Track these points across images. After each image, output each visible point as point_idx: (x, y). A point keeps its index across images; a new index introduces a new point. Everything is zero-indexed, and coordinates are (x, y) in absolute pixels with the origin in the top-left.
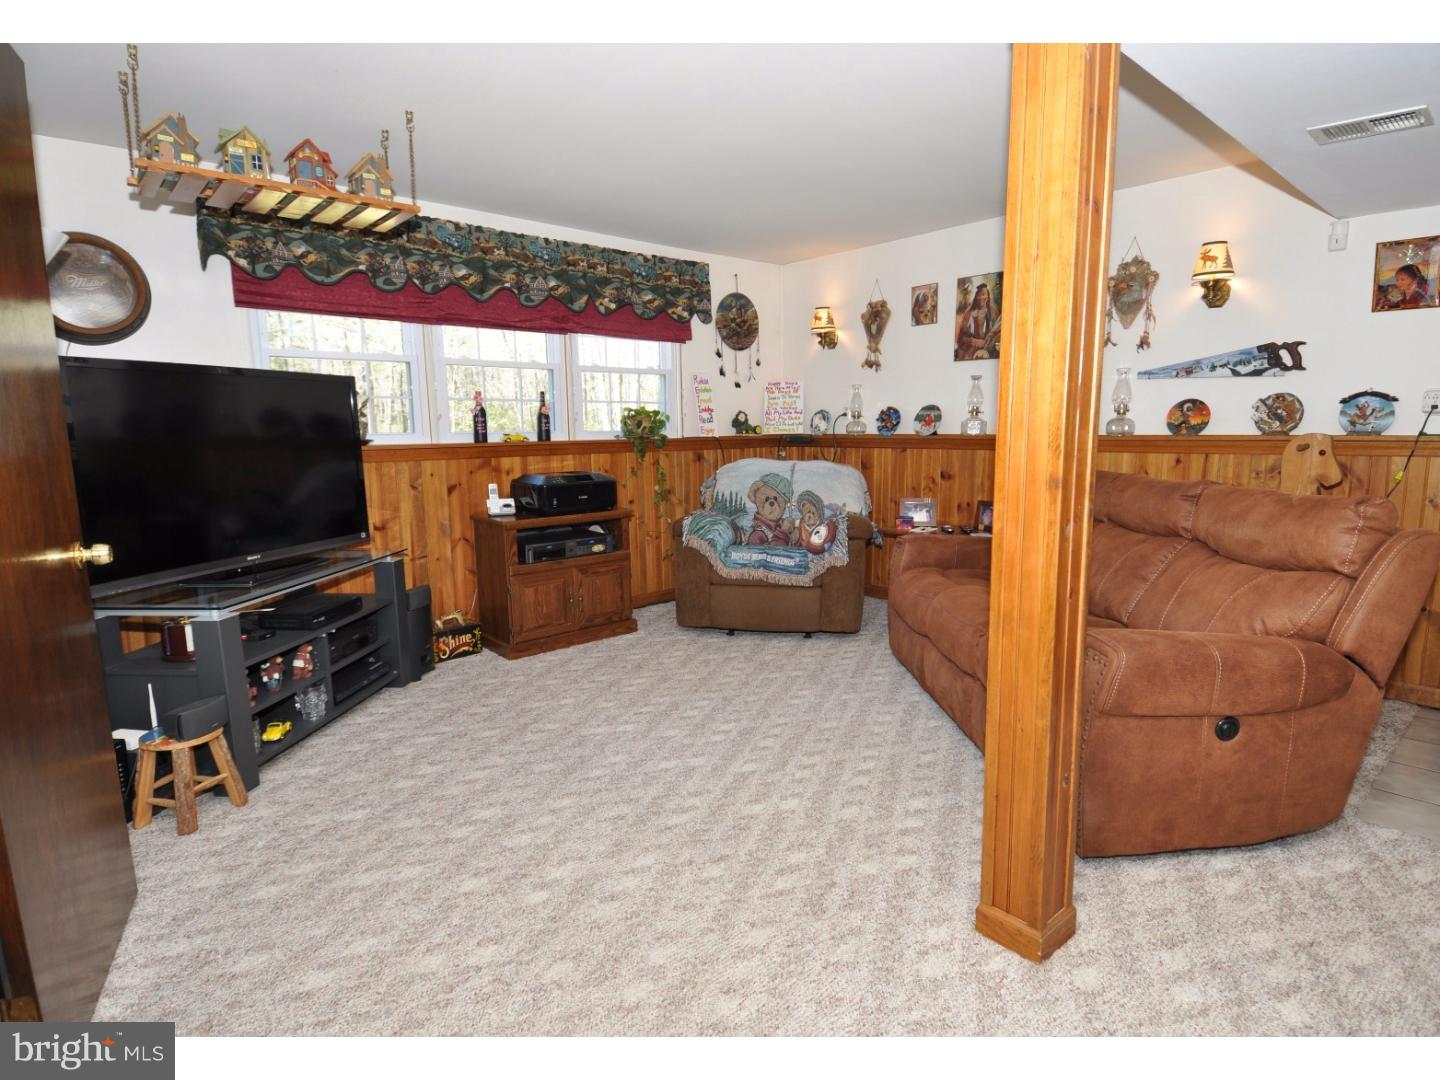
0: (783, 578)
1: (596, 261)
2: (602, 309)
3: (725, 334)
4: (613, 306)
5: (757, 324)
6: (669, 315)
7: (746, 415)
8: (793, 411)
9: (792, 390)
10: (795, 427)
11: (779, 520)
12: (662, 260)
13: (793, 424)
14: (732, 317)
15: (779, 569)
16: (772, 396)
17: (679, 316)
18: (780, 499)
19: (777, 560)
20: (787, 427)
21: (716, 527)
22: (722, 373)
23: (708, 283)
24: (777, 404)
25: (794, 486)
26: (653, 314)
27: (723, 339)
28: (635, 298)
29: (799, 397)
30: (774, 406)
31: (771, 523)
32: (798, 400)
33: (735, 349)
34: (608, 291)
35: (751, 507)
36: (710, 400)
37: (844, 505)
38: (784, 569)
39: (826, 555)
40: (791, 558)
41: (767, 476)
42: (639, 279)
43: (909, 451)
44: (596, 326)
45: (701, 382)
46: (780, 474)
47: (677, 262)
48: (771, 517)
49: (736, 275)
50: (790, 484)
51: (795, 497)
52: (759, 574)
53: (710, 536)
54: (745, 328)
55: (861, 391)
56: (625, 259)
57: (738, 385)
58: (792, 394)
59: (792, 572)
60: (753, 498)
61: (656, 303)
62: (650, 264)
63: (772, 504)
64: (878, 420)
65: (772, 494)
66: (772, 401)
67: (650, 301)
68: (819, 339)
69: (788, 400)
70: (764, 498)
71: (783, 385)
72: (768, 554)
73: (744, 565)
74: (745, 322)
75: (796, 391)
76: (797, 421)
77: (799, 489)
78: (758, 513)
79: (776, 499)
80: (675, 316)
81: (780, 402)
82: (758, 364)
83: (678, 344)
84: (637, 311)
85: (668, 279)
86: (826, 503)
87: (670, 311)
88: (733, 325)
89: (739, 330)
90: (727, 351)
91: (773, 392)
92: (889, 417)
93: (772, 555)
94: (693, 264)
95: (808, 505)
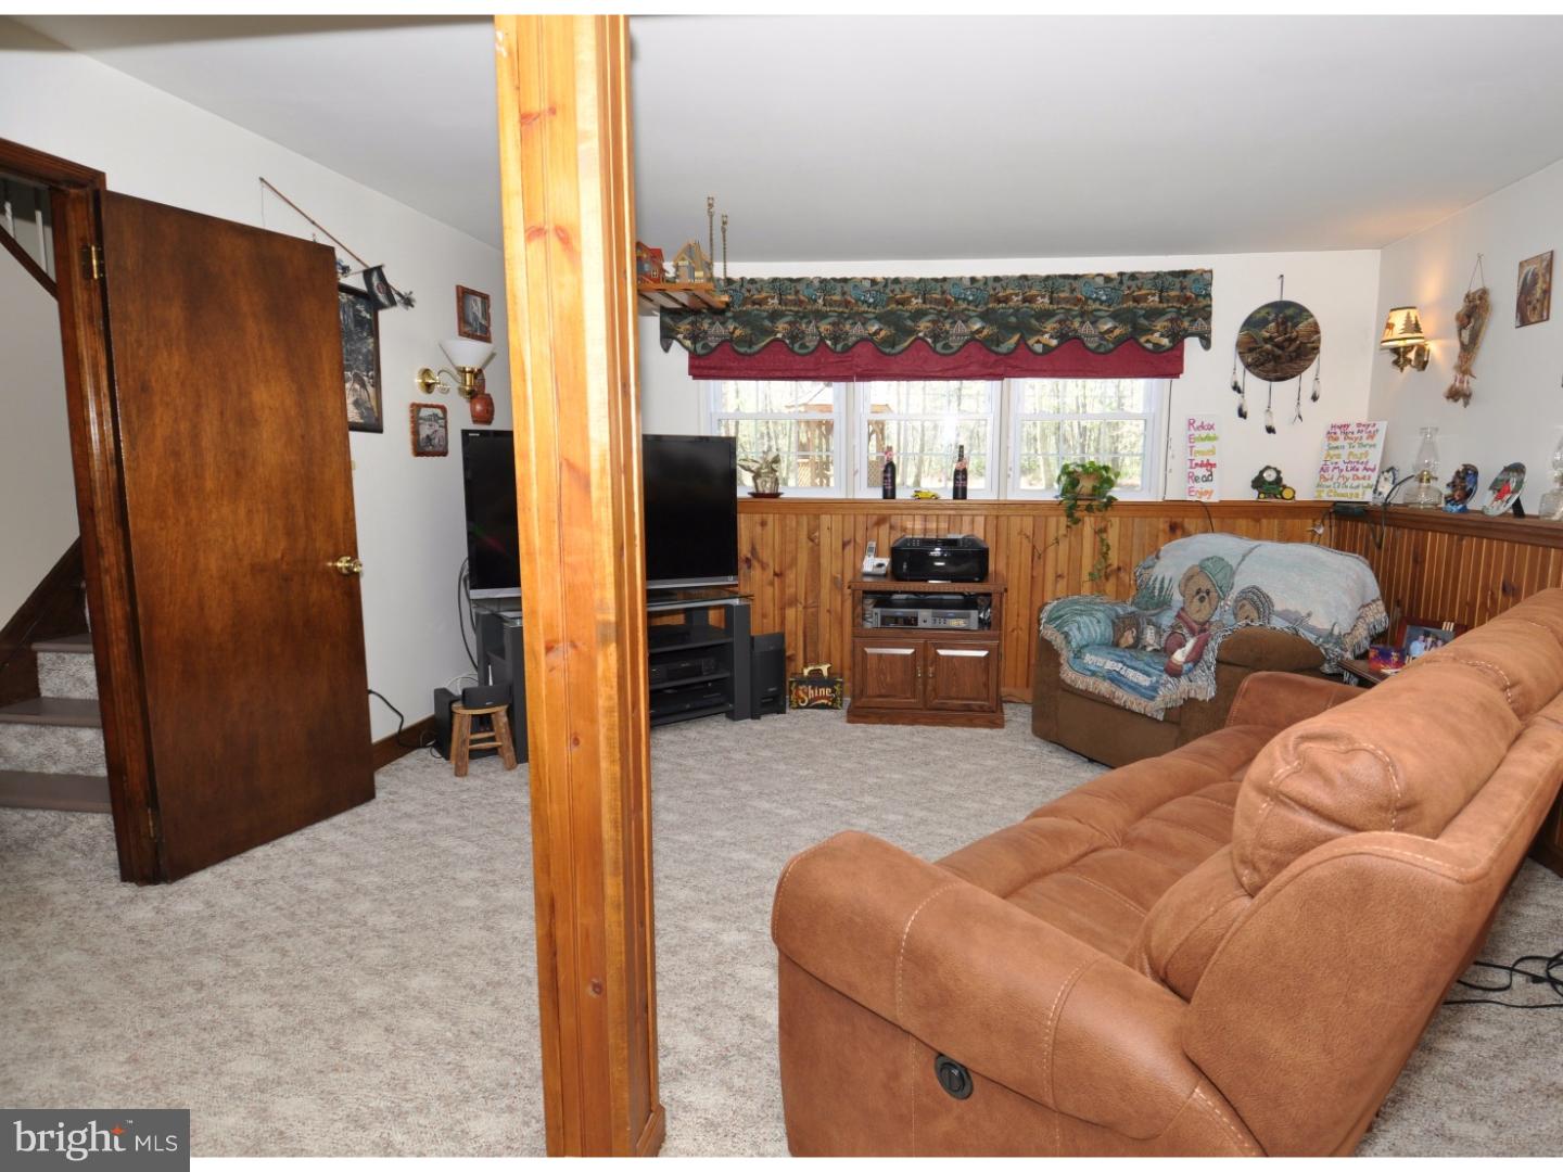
0: (1123, 697)
1: (1034, 292)
2: (1038, 348)
3: (1250, 360)
4: (1054, 342)
5: (1319, 340)
6: (1140, 344)
7: (1278, 472)
8: (1361, 467)
9: (1365, 435)
10: (1360, 491)
11: (1204, 624)
12: (1133, 276)
13: (1358, 487)
14: (1267, 335)
15: (1130, 687)
16: (1334, 444)
17: (1156, 345)
18: (1213, 594)
19: (1132, 675)
20: (1349, 491)
21: (1078, 618)
22: (1242, 414)
23: (1208, 295)
24: (1338, 456)
25: (1237, 579)
26: (1111, 346)
27: (1248, 366)
28: (1087, 328)
29: (1374, 446)
30: (1335, 460)
31: (1194, 625)
32: (1371, 451)
33: (1270, 380)
34: (1050, 325)
35: (1177, 598)
36: (1213, 452)
37: (1309, 615)
38: (1135, 688)
39: (1184, 680)
40: (1149, 675)
41: (1208, 559)
42: (1097, 305)
45: (1202, 427)
46: (1226, 559)
47: (1158, 275)
48: (1197, 617)
49: (1282, 276)
50: (1233, 574)
51: (1234, 594)
52: (1104, 688)
53: (1066, 629)
54: (1292, 348)
55: (1438, 438)
56: (1076, 284)
57: (1270, 430)
58: (1365, 441)
59: (1143, 695)
60: (1183, 588)
61: (1117, 332)
62: (1115, 283)
63: (1202, 600)
64: (1448, 485)
65: (1206, 585)
66: (1332, 452)
67: (1110, 331)
68: (1395, 357)
69: (1357, 451)
70: (1195, 589)
71: (1353, 428)
72: (1125, 664)
73: (1094, 674)
74: (1291, 340)
75: (1371, 436)
76: (1365, 483)
77: (1241, 582)
78: (1183, 609)
79: (1208, 593)
80: (1149, 346)
81: (1344, 454)
82: (1315, 398)
83: (1167, 381)
84: (1090, 345)
85: (1144, 298)
86: (1278, 607)
87: (1142, 340)
88: (1268, 346)
89: (1279, 352)
90: (1255, 385)
91: (1337, 439)
92: (1465, 480)
93: (1128, 667)
94: (1184, 274)
95: (1248, 607)
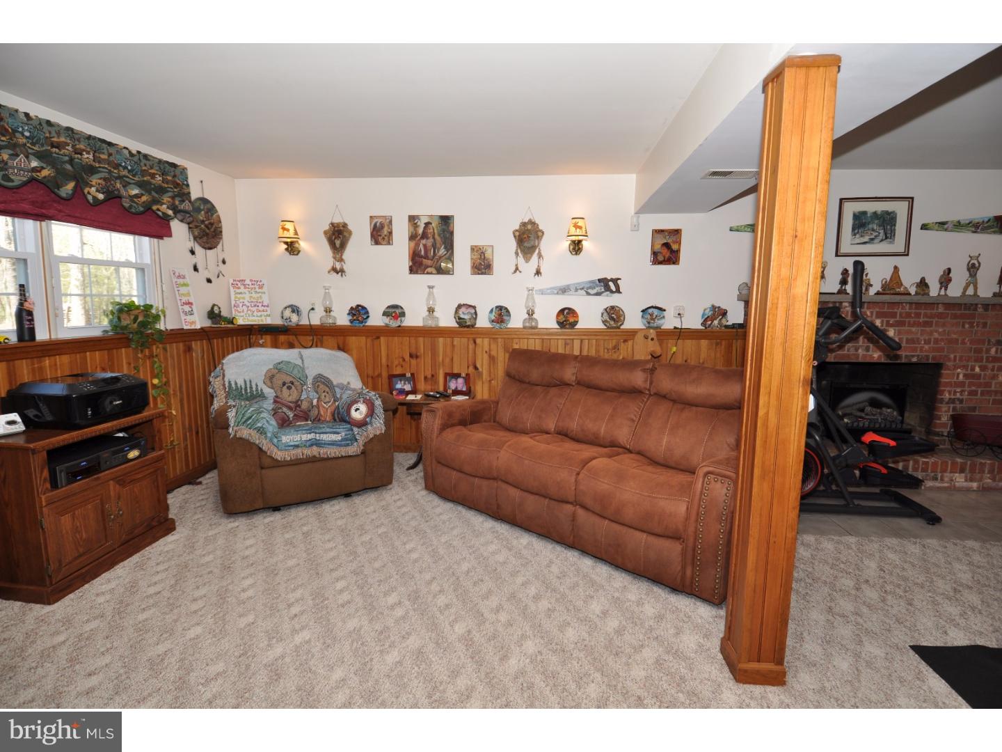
0: (332, 452)
1: (82, 146)
2: (90, 198)
3: (196, 233)
4: (101, 196)
5: (221, 227)
6: (153, 211)
7: (219, 308)
8: (260, 305)
9: (257, 287)
10: (263, 318)
11: (297, 401)
12: (146, 156)
13: (261, 316)
14: (201, 218)
15: (329, 444)
16: (238, 291)
17: (163, 213)
18: (296, 383)
19: (325, 437)
20: (254, 318)
21: (262, 416)
22: (196, 269)
23: (188, 185)
24: (244, 298)
25: (307, 371)
26: (142, 209)
27: (195, 238)
28: (123, 193)
29: (264, 293)
30: (241, 301)
31: (291, 404)
32: (263, 295)
33: (205, 248)
34: (95, 180)
35: (269, 392)
36: (188, 294)
37: (349, 383)
38: (333, 443)
40: (338, 433)
41: (279, 363)
42: (125, 173)
43: (382, 339)
44: (77, 215)
45: (179, 277)
46: (292, 361)
47: (160, 161)
48: (290, 399)
49: (202, 182)
50: (303, 369)
51: (310, 381)
52: (309, 452)
53: (259, 425)
54: (212, 230)
55: (331, 291)
56: (112, 150)
57: (209, 281)
58: (257, 290)
59: (340, 446)
60: (269, 384)
61: (144, 198)
62: (136, 159)
63: (289, 388)
64: (349, 314)
65: (288, 379)
66: (239, 296)
67: (137, 196)
68: (286, 246)
69: (254, 295)
70: (280, 383)
71: (248, 282)
72: (316, 433)
73: (297, 446)
74: (212, 224)
75: (261, 287)
76: (265, 313)
77: (311, 373)
78: (277, 397)
79: (293, 384)
80: (160, 213)
81: (247, 296)
82: (224, 262)
83: (156, 240)
84: (124, 204)
85: (153, 176)
86: (335, 383)
87: (154, 208)
88: (203, 226)
89: (208, 231)
90: (198, 249)
91: (239, 288)
92: (359, 312)
93: (320, 433)
94: (174, 165)
95: (322, 386)
